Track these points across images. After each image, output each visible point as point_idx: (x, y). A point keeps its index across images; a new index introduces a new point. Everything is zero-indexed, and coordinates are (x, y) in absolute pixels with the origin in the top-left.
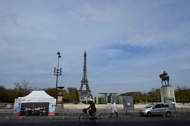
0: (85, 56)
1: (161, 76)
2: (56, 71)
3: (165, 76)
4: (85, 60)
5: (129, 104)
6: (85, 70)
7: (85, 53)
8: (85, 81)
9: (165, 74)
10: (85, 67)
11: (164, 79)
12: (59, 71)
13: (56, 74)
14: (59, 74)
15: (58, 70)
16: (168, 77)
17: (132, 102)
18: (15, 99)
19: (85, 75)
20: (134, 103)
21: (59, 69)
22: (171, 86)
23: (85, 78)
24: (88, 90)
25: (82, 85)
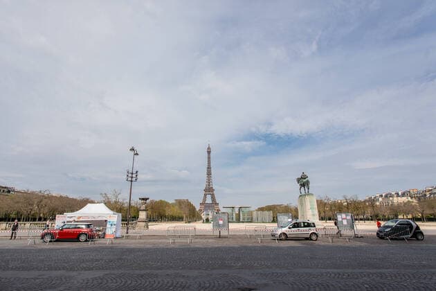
0: (209, 152)
1: (298, 180)
2: (130, 175)
3: (305, 180)
4: (209, 158)
5: (221, 222)
6: (209, 174)
7: (209, 148)
8: (209, 190)
9: (304, 177)
10: (209, 168)
11: (303, 185)
12: (134, 176)
13: (130, 179)
14: (134, 179)
15: (132, 174)
16: (308, 182)
17: (226, 219)
18: (57, 216)
19: (209, 181)
20: (229, 222)
21: (134, 172)
22: (312, 195)
23: (209, 185)
24: (214, 203)
25: (205, 195)
